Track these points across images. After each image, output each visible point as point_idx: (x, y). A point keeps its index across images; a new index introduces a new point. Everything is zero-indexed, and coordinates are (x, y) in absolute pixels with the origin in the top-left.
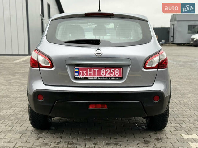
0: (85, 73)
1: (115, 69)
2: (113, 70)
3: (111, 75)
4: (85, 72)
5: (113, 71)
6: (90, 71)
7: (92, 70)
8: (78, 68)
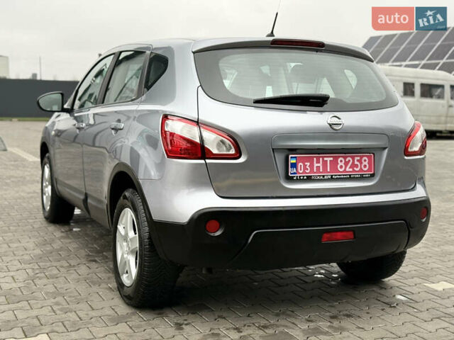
0: (307, 167)
1: (361, 157)
2: (359, 158)
3: (355, 169)
4: (308, 164)
5: (358, 161)
6: (318, 162)
7: (321, 159)
8: (295, 157)
